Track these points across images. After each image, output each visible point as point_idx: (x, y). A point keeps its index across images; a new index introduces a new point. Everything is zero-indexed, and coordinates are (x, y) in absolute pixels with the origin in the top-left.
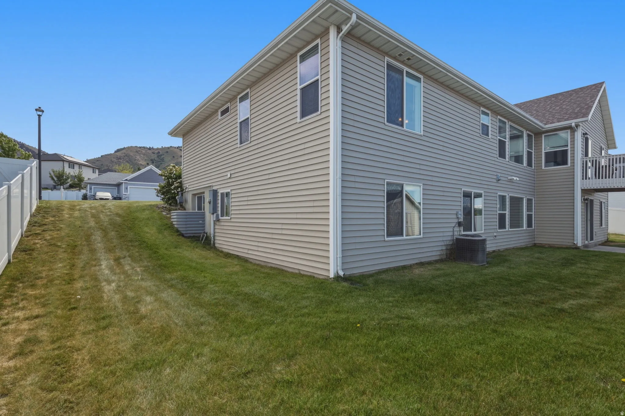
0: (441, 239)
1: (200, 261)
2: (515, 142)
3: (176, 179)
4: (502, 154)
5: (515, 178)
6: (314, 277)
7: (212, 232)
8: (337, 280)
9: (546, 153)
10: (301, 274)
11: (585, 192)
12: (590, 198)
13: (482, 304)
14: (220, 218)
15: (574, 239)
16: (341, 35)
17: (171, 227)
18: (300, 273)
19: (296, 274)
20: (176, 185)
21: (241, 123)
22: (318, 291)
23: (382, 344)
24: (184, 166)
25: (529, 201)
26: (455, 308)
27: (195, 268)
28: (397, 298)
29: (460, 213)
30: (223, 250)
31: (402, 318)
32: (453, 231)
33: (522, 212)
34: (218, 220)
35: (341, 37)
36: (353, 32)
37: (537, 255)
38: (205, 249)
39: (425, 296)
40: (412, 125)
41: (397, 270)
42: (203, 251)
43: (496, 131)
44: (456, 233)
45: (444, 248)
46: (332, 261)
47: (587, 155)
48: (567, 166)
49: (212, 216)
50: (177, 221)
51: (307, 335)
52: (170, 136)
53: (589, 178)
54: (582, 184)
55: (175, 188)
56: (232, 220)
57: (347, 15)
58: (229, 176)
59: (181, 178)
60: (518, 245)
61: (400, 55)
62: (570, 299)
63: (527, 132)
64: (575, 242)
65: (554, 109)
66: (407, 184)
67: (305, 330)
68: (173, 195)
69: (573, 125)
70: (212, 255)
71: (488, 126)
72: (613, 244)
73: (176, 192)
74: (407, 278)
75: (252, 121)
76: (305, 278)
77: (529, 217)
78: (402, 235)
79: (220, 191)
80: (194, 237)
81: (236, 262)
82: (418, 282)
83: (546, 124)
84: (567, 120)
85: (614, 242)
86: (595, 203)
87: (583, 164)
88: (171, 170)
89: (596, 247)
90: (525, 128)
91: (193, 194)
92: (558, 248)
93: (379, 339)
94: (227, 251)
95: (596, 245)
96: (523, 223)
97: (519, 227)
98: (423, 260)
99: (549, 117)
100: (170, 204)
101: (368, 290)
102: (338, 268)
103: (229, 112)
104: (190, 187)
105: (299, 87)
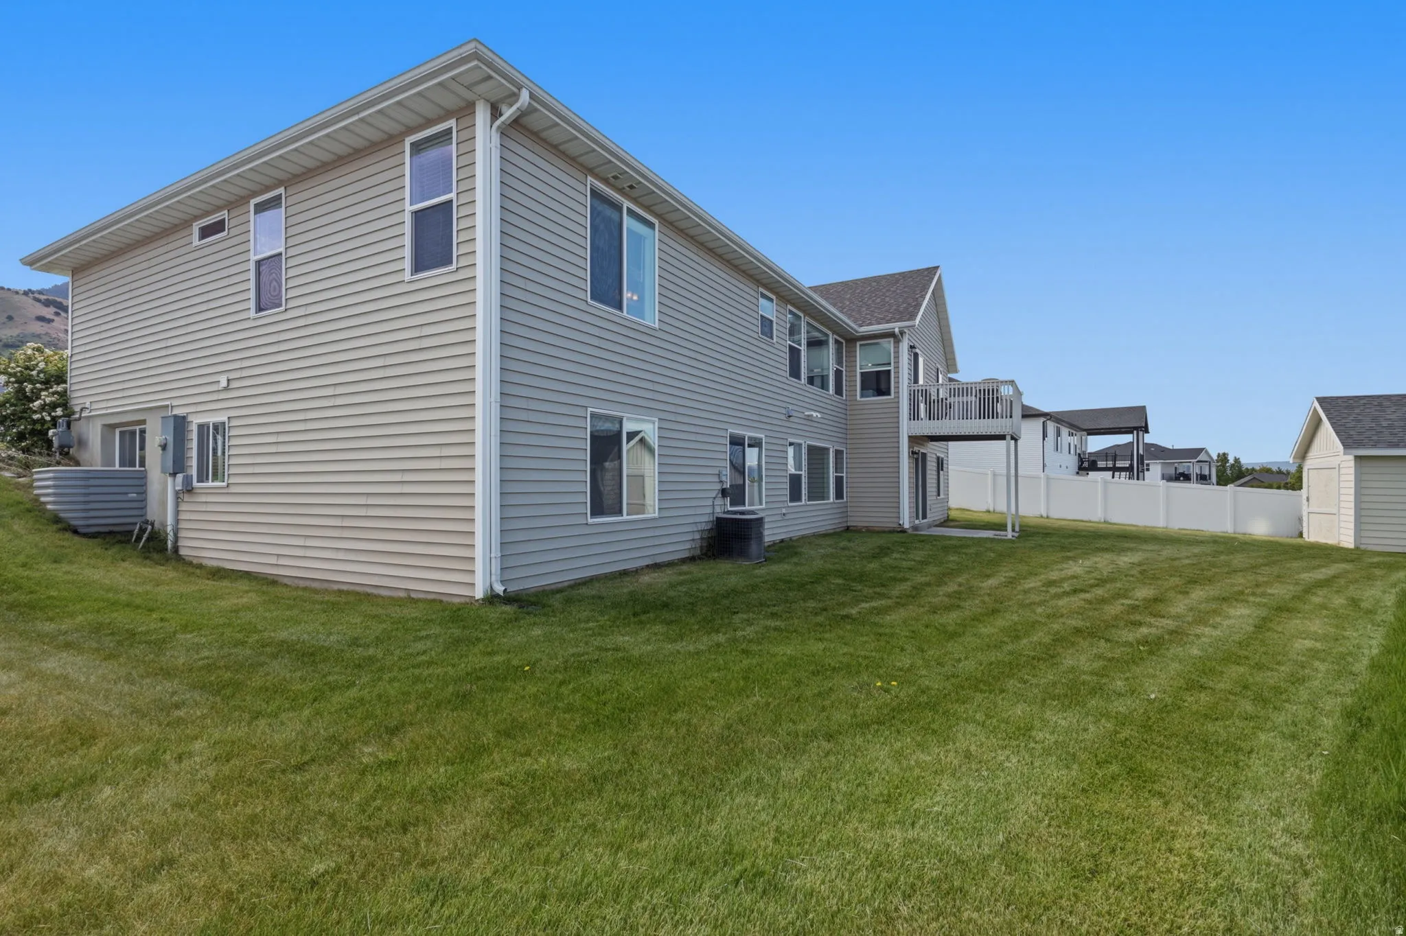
0: (691, 520)
1: (140, 589)
2: (816, 352)
3: (47, 383)
4: (795, 373)
5: (815, 414)
6: (441, 601)
7: (170, 520)
8: (491, 603)
9: (862, 374)
10: (413, 599)
11: (914, 440)
12: (922, 451)
13: (737, 619)
14: (195, 484)
15: (899, 517)
16: (498, 123)
17: (35, 509)
18: (410, 597)
19: (401, 599)
20: (48, 400)
21: (259, 263)
22: (450, 625)
23: (565, 690)
24: (76, 351)
25: (838, 453)
26: (696, 627)
27: (128, 605)
28: (601, 623)
29: (724, 473)
30: (205, 562)
31: (607, 650)
32: (713, 505)
33: (828, 473)
34: (189, 489)
35: (499, 127)
36: (524, 121)
37: (842, 544)
38: (148, 562)
39: (652, 615)
40: (638, 308)
41: (611, 579)
42: (145, 566)
43: (784, 331)
44: (718, 509)
45: (697, 536)
46: (479, 566)
47: (916, 381)
48: (889, 397)
49: (170, 480)
50: (54, 494)
51: (426, 695)
52: (28, 267)
53: (922, 419)
54: (909, 428)
55: (43, 408)
56: (233, 489)
57: (512, 90)
58: (224, 383)
59: (65, 382)
60: (822, 530)
61: (615, 177)
62: (863, 601)
63: (835, 336)
64: (901, 522)
65: (873, 301)
66: (629, 419)
67: (420, 687)
68: (38, 427)
69: (897, 330)
70: (172, 574)
71: (771, 321)
72: (952, 524)
73: (48, 418)
74: (625, 591)
75: (291, 263)
76: (421, 605)
77: (839, 481)
78: (620, 512)
79: (196, 420)
80: (110, 533)
81: (243, 585)
82: (643, 595)
83: (861, 326)
84: (888, 322)
85: (956, 521)
86: (929, 459)
87: (910, 394)
88: (30, 359)
89: (930, 530)
90: (830, 329)
91: (105, 426)
92: (878, 532)
93: (562, 683)
94: (215, 564)
95: (930, 526)
96: (828, 492)
97: (823, 498)
98: (659, 560)
99: (866, 314)
100: (25, 450)
101: (551, 614)
102: (493, 578)
103: (225, 233)
104: (94, 406)
105: (409, 208)
